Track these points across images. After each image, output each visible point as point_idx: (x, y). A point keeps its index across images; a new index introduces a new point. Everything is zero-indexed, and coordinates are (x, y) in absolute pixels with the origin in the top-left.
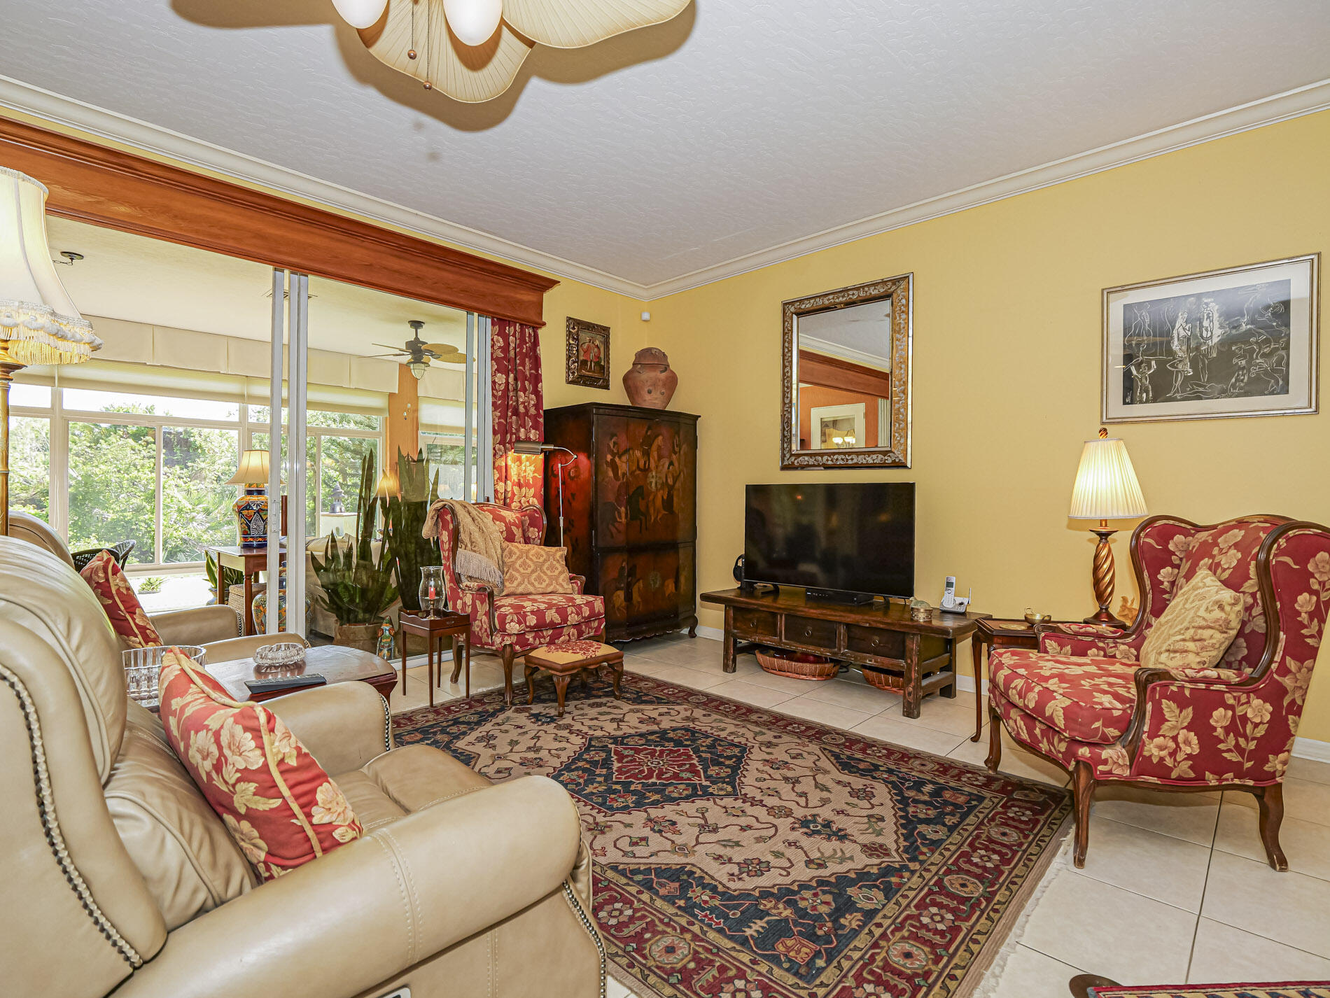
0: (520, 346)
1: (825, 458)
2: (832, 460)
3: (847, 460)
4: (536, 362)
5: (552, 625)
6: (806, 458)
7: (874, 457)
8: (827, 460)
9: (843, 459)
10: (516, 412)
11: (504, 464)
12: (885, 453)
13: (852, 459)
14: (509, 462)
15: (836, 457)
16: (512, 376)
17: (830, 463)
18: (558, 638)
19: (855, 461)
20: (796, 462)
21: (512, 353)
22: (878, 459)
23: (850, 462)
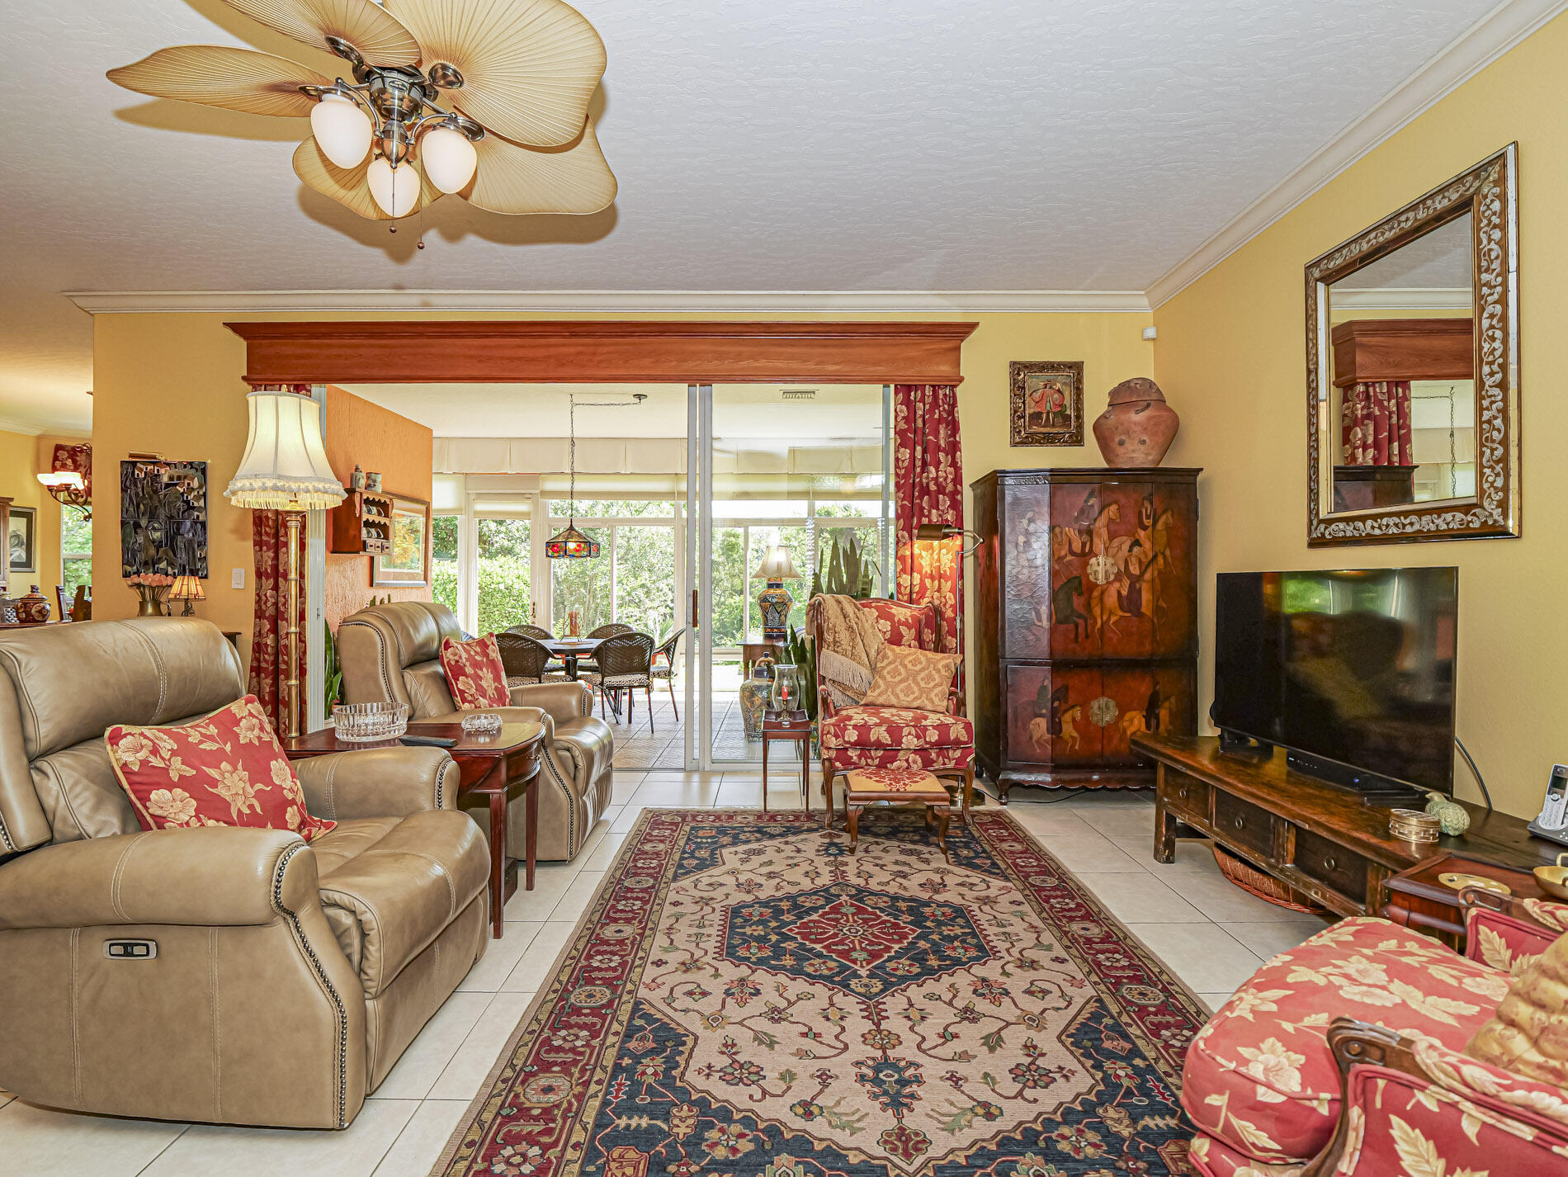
0: (931, 411)
1: (1369, 523)
2: (1380, 528)
3: (1404, 526)
4: (954, 427)
5: (879, 745)
6: (1342, 526)
7: (1449, 517)
8: (1373, 527)
9: (1396, 525)
10: (925, 490)
11: (908, 553)
12: (1467, 509)
13: (1412, 524)
14: (916, 551)
15: (1385, 521)
16: (919, 448)
17: (1377, 532)
18: (892, 763)
19: (1417, 527)
20: (1327, 532)
21: (920, 423)
22: (1455, 521)
23: (1409, 529)
